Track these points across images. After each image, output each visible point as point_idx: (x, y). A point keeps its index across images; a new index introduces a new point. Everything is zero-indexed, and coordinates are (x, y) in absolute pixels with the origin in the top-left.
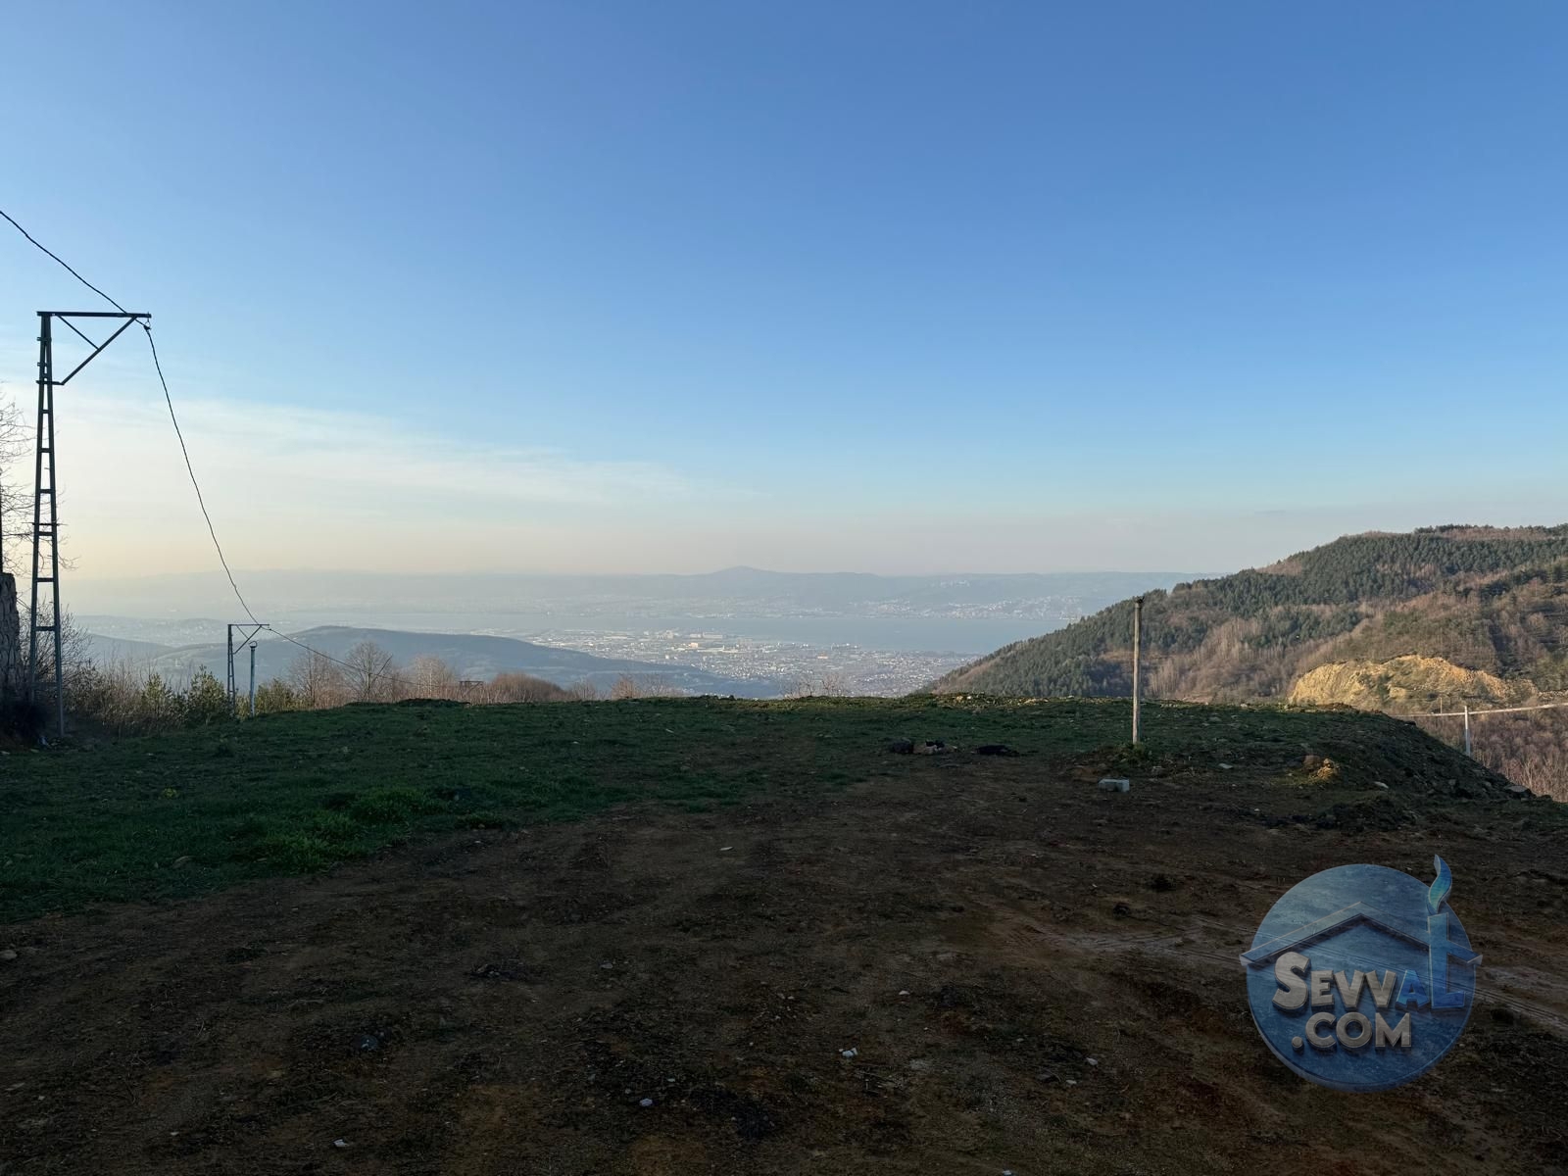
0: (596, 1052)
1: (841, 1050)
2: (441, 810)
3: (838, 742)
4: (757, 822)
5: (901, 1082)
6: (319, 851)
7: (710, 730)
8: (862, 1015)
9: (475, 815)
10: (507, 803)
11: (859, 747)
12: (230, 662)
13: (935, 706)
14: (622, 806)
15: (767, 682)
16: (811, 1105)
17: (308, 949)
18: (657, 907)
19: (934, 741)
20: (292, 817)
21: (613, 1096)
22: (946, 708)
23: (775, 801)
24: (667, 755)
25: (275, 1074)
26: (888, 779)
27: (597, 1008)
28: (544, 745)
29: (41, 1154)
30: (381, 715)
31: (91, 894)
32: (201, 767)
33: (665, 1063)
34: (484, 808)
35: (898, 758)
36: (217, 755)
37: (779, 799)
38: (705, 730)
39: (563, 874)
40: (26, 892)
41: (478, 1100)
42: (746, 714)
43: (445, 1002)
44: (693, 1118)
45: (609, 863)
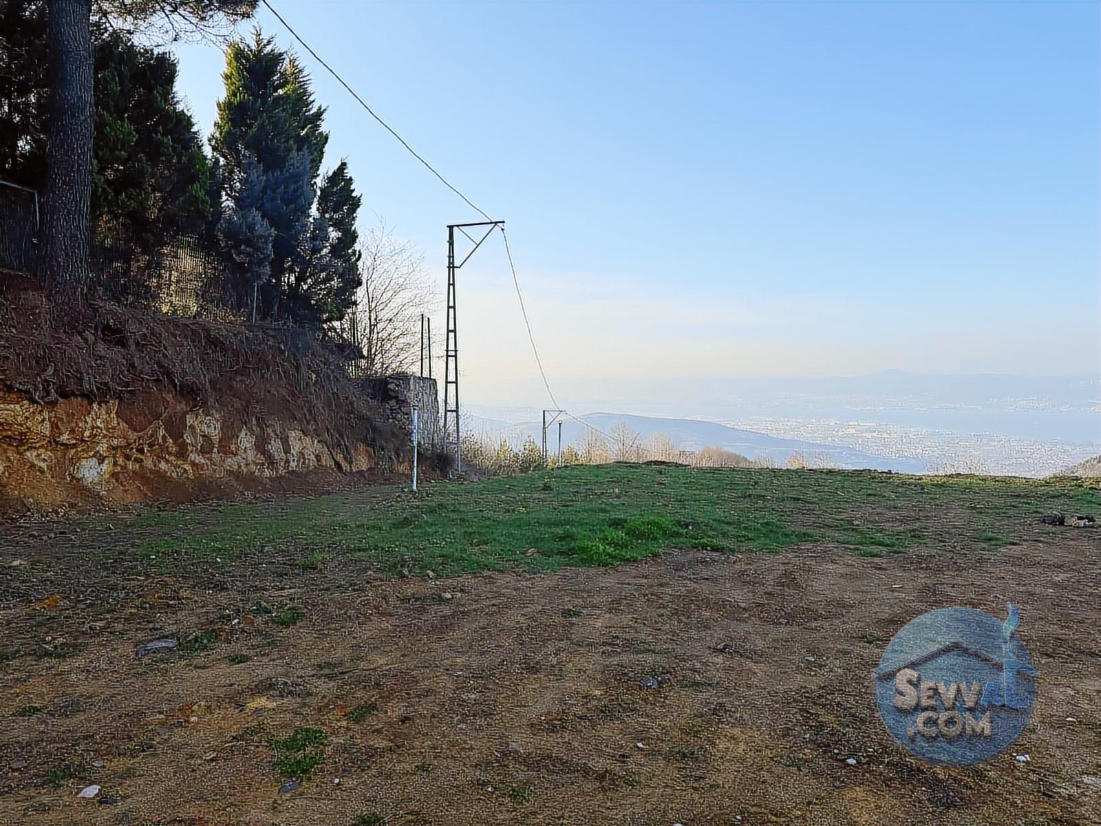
0: (809, 718)
1: (1015, 754)
2: (681, 535)
3: (990, 511)
4: (921, 568)
5: (1074, 791)
6: (609, 554)
7: (875, 495)
8: (1033, 731)
9: (704, 541)
10: (725, 535)
11: (1010, 517)
12: (544, 433)
13: (1082, 486)
14: (810, 546)
15: (913, 461)
16: (990, 791)
17: (607, 616)
18: (844, 623)
19: (1085, 516)
20: (590, 530)
21: (825, 752)
22: (1092, 488)
23: (936, 553)
24: (841, 512)
25: (597, 692)
26: (1040, 545)
27: (805, 687)
28: (745, 497)
29: (474, 715)
30: (635, 470)
31: (486, 566)
32: (535, 496)
33: (863, 737)
34: (709, 537)
35: (1050, 528)
36: (543, 489)
37: (940, 552)
38: (870, 495)
39: (770, 589)
40: (453, 561)
41: (726, 735)
42: (903, 484)
43: (698, 665)
44: (890, 781)
45: (804, 586)
